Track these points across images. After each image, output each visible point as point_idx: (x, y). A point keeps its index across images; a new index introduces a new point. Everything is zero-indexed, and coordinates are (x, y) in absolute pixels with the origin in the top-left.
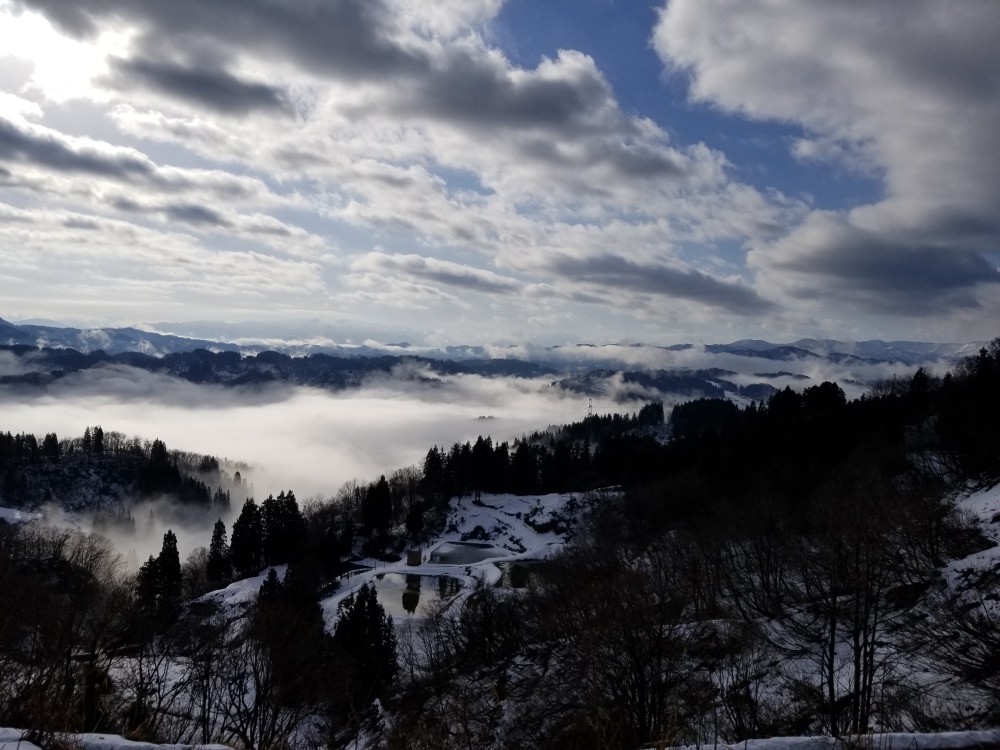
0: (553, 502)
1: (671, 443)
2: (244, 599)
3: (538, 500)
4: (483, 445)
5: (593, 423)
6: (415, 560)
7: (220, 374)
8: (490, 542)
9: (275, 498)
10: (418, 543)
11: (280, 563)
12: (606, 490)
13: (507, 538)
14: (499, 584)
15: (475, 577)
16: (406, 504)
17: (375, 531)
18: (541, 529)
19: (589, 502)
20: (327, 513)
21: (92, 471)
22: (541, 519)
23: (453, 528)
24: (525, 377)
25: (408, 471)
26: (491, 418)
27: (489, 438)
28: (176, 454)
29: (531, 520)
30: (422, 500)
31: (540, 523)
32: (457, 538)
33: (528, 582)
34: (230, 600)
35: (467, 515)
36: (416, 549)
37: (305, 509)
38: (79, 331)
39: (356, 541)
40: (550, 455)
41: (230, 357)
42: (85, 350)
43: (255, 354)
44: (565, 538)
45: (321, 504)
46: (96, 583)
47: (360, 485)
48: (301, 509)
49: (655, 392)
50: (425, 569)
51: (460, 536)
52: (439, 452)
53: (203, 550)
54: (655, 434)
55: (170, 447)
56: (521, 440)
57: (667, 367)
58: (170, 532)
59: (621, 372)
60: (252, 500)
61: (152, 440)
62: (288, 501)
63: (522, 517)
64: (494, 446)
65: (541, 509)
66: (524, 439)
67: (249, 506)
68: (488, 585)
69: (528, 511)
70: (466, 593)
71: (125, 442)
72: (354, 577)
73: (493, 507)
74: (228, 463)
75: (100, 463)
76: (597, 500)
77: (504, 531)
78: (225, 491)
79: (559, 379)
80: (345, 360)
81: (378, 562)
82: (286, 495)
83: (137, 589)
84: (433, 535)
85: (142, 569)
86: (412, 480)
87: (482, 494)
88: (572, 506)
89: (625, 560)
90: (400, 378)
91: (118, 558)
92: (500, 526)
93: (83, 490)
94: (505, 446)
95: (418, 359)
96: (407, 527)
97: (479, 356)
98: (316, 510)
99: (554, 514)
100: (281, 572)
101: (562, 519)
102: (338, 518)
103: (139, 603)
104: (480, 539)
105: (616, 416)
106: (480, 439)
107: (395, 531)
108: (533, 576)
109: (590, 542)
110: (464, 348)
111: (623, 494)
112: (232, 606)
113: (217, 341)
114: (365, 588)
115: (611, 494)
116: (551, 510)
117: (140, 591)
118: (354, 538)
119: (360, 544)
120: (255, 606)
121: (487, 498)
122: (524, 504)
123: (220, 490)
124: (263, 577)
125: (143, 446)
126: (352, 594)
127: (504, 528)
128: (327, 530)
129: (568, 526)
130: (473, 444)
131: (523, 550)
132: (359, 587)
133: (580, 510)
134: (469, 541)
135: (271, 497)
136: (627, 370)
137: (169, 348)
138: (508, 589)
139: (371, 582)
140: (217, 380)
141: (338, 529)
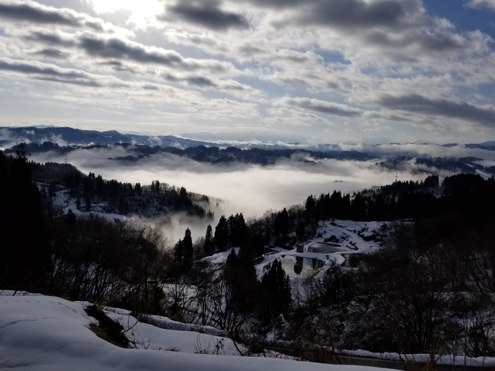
0: (374, 226)
1: (442, 197)
2: (221, 262)
3: (366, 224)
4: (337, 195)
5: (398, 185)
6: (300, 250)
7: (210, 157)
8: (339, 244)
9: (234, 216)
10: (302, 242)
11: (237, 246)
12: (404, 221)
13: (348, 242)
14: (343, 265)
15: (331, 260)
16: (296, 223)
17: (281, 234)
18: (367, 239)
19: (394, 227)
20: (258, 224)
21: (155, 200)
22: (366, 234)
23: (320, 236)
24: (360, 160)
25: (297, 206)
26: (341, 181)
27: (340, 192)
28: (191, 194)
29: (361, 234)
30: (304, 221)
31: (366, 236)
32: (322, 240)
33: (359, 265)
34: (214, 261)
35: (327, 230)
36: (301, 245)
37: (248, 222)
38: (149, 137)
39: (271, 238)
40: (373, 201)
41: (214, 149)
42: (152, 146)
43: (225, 148)
44: (380, 244)
45: (255, 220)
46: (157, 250)
47: (274, 212)
48: (246, 222)
49: (434, 169)
50: (305, 254)
51: (323, 239)
52: (313, 198)
53: (202, 238)
54: (434, 192)
55: (188, 191)
56: (357, 193)
57: (442, 156)
58: (188, 229)
59: (415, 158)
60: (224, 216)
61: (180, 187)
62: (240, 218)
63: (357, 232)
64: (342, 196)
65: (367, 229)
66: (359, 193)
67: (223, 219)
68: (338, 265)
69: (360, 230)
70: (326, 268)
71: (169, 187)
72: (271, 255)
73: (341, 226)
74: (213, 199)
75: (159, 197)
76: (398, 226)
77: (347, 239)
78: (212, 212)
79: (379, 161)
80: (267, 151)
81: (282, 249)
82: (239, 215)
84: (310, 238)
85: (176, 245)
86: (299, 211)
87: (335, 220)
88: (384, 228)
89: (413, 257)
90: (295, 160)
91: (166, 239)
92: (345, 236)
93: (151, 208)
94: (348, 196)
95: (303, 151)
96: (296, 233)
97: (335, 149)
98: (253, 223)
99: (374, 231)
100: (237, 250)
101: (378, 235)
102: (263, 227)
103: (175, 260)
104: (334, 242)
105: (411, 182)
106: (335, 192)
107: (290, 235)
108: (361, 262)
109: (394, 247)
110: (328, 145)
111: (413, 223)
112: (215, 264)
113: (208, 141)
114: (276, 261)
115: (406, 223)
116: (373, 230)
117: (175, 254)
118: (271, 237)
119: (274, 240)
120: (225, 265)
121: (338, 222)
122: (359, 226)
123: (210, 211)
124: (229, 252)
125: (176, 190)
126: (270, 263)
127: (347, 237)
128: (258, 232)
129: (382, 238)
130: (331, 194)
131: (356, 249)
132: (273, 260)
133: (389, 230)
134: (328, 243)
135: (232, 215)
136: (419, 157)
137: (187, 145)
138: (348, 267)
139: (279, 258)
140: (208, 160)
141: (263, 232)
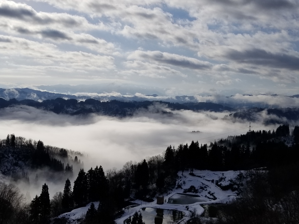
0: (230, 175)
1: (293, 145)
2: (79, 217)
3: (223, 174)
4: (194, 145)
5: (251, 135)
6: (161, 202)
7: (68, 109)
8: (198, 194)
9: (93, 169)
10: (162, 193)
11: (96, 200)
12: (259, 170)
13: (207, 192)
14: (203, 215)
15: (191, 211)
16: (156, 174)
17: (141, 187)
18: (225, 188)
19: (249, 175)
20: (118, 177)
21: (10, 155)
22: (224, 183)
23: (180, 187)
24: (216, 111)
25: (157, 157)
26: (198, 132)
27: (197, 142)
28: (48, 148)
29: (219, 183)
30: (164, 172)
31: (224, 185)
32: (181, 191)
33: (218, 215)
34: (73, 218)
35: (186, 180)
36: (161, 196)
37: (107, 175)
38: (4, 90)
39: (132, 191)
40: (229, 151)
41: (73, 102)
42: (7, 99)
43: (84, 100)
44: (237, 193)
45: (115, 173)
46: (12, 207)
47: (133, 164)
48: (106, 175)
49: (285, 119)
50: (165, 206)
51: (183, 190)
52: (172, 148)
53: (61, 193)
54: (285, 141)
55: (45, 144)
56: (214, 143)
57: (291, 106)
58: (45, 184)
59: (266, 109)
60: (83, 170)
61: (37, 141)
62: (99, 171)
63: (215, 182)
64: (200, 146)
65: (224, 178)
66: (215, 143)
67: (82, 173)
68: (197, 215)
69: (218, 179)
70: (186, 219)
71: (25, 141)
72: (131, 209)
73: (199, 177)
74: (72, 152)
75: (14, 151)
76: (254, 174)
77: (205, 189)
78: (70, 165)
79: (233, 113)
80: (126, 103)
81: (143, 202)
82: (98, 168)
83: (30, 211)
84: (170, 189)
85: (33, 201)
86: (159, 162)
87: (194, 170)
88: (240, 177)
89: (269, 205)
90: (153, 112)
91: (22, 196)
92: (203, 186)
93: (6, 164)
94: (205, 146)
95: (161, 102)
96: (156, 185)
97: (192, 101)
98: (113, 175)
99: (231, 181)
100: (97, 205)
101: (235, 184)
102: (123, 179)
103: (31, 217)
104: (193, 192)
105: (264, 131)
106: (193, 142)
107: (150, 187)
108: (220, 212)
109: (250, 196)
110: (184, 97)
111: (268, 171)
112: (74, 220)
113: (67, 94)
114: (136, 214)
115: (261, 171)
116: (230, 179)
117: (31, 211)
118: (131, 190)
119: (134, 193)
120: (84, 221)
121: (197, 172)
122: (216, 175)
123: (68, 165)
124: (88, 207)
125: (33, 144)
126: (130, 217)
127: (205, 187)
128: (118, 185)
129: (239, 187)
130: (189, 145)
131: (215, 198)
132: (134, 213)
133: (245, 179)
134: (187, 193)
135: (92, 169)
136: (270, 108)
137: (45, 97)
138: (207, 218)
139: (139, 211)
140: (67, 113)
141: (123, 185)
